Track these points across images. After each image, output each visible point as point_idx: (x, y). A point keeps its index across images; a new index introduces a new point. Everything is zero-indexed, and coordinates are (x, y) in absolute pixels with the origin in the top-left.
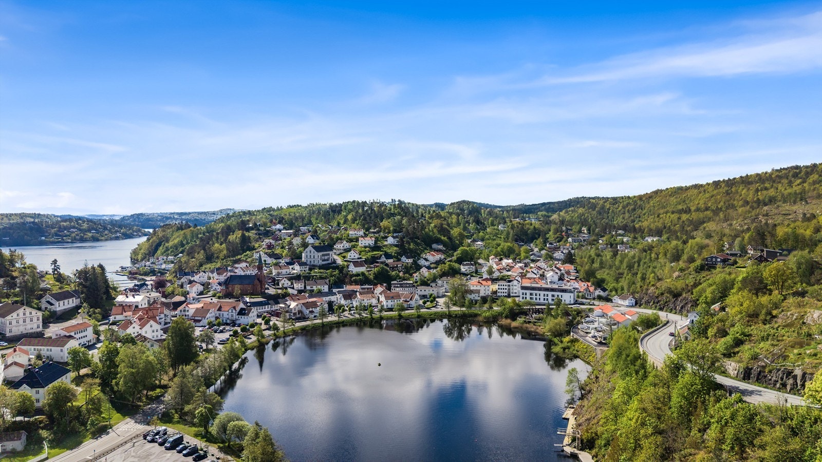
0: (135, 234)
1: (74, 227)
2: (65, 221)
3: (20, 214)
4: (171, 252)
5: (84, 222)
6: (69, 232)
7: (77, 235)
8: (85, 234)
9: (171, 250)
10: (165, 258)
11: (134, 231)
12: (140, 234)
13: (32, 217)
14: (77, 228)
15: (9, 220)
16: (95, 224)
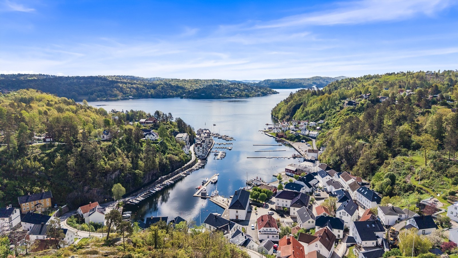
0: (268, 92)
1: (236, 88)
2: (232, 84)
3: (212, 80)
4: (312, 117)
5: (242, 85)
6: (234, 91)
7: (238, 93)
8: (242, 93)
9: (311, 115)
10: (307, 123)
11: (268, 91)
12: (271, 93)
13: (217, 82)
14: (238, 89)
15: (207, 83)
16: (247, 86)
